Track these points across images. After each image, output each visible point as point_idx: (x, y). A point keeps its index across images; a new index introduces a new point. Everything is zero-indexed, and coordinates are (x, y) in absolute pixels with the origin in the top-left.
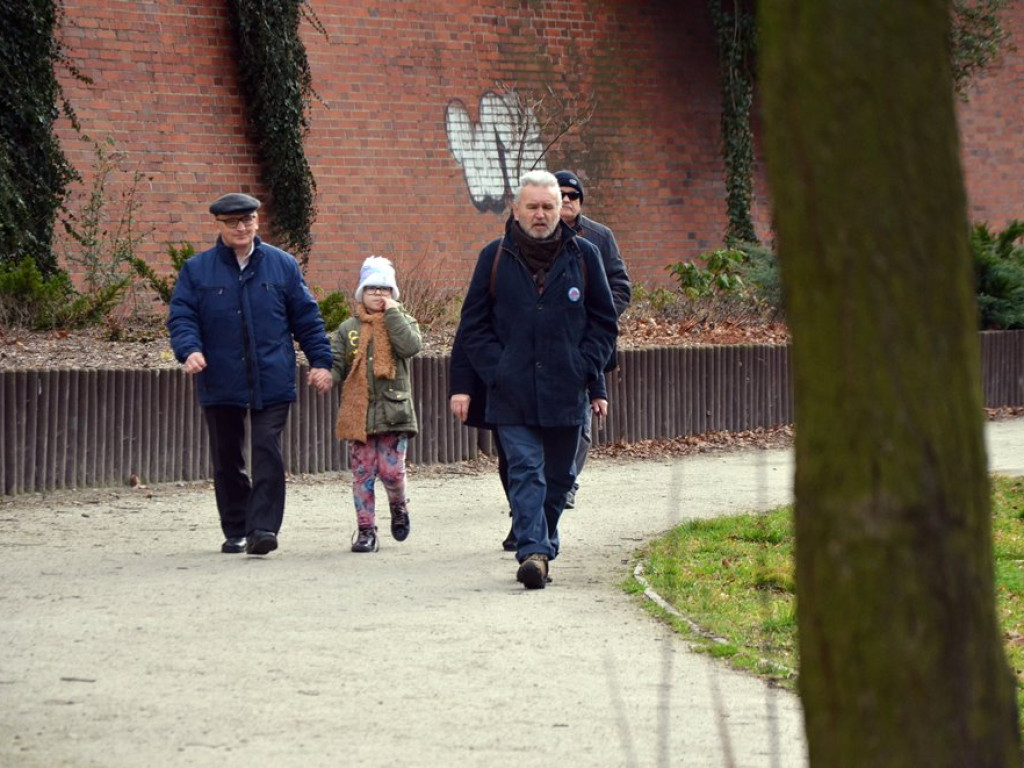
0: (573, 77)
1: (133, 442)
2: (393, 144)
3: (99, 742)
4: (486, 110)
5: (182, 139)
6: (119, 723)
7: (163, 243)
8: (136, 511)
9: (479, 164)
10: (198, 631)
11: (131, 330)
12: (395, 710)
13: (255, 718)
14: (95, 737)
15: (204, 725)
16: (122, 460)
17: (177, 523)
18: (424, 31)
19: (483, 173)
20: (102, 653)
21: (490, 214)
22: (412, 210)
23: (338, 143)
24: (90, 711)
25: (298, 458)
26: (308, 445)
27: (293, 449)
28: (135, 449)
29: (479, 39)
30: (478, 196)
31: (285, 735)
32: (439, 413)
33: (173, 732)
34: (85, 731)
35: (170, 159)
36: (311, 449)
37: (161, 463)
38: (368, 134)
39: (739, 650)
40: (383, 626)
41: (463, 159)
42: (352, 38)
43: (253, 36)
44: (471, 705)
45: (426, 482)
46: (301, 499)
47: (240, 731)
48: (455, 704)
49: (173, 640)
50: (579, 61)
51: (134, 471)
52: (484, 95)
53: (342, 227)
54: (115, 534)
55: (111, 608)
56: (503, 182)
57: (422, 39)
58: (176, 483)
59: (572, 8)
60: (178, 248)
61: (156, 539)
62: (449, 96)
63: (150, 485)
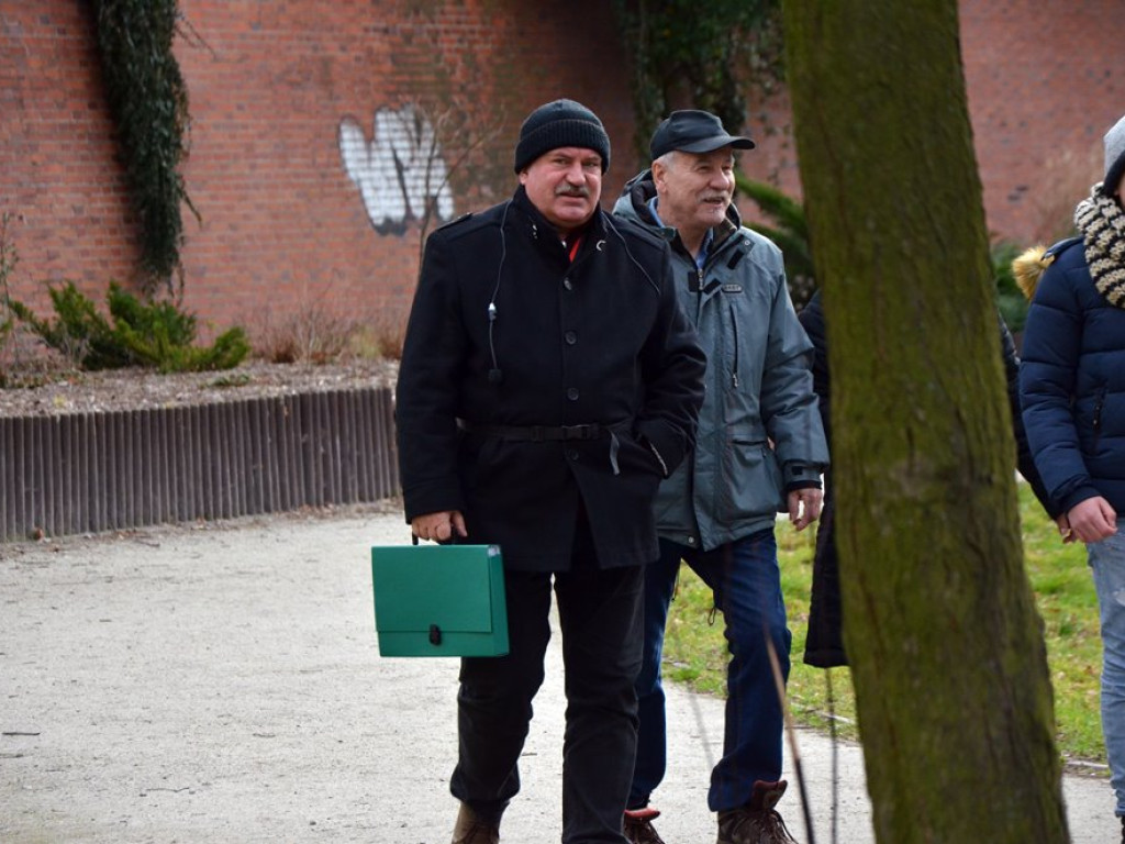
0: (471, 87)
1: (35, 493)
2: (283, 166)
3: (56, 792)
4: (382, 126)
5: (57, 169)
6: (73, 773)
7: (41, 282)
8: (44, 565)
9: (377, 184)
10: (136, 681)
11: (16, 376)
12: (356, 747)
13: (214, 761)
14: (51, 788)
15: (162, 770)
16: (24, 513)
17: (91, 575)
18: (312, 43)
19: (382, 193)
20: (41, 707)
21: (390, 237)
22: (307, 236)
23: (224, 167)
24: (41, 763)
25: (211, 503)
26: (220, 489)
27: (205, 494)
28: (38, 501)
29: (370, 51)
30: (378, 218)
31: (248, 776)
32: (358, 449)
33: (132, 779)
34: (40, 782)
35: (44, 192)
36: (224, 493)
37: (66, 515)
38: (256, 157)
39: (701, 673)
40: (330, 667)
41: (359, 181)
42: (235, 53)
43: (116, 55)
44: (434, 739)
45: (348, 522)
46: (219, 546)
47: (200, 774)
48: (416, 739)
49: (111, 691)
50: (477, 69)
51: (37, 524)
52: (379, 109)
53: (234, 258)
54: (26, 590)
55: (39, 663)
56: (402, 202)
57: (309, 53)
58: (82, 535)
59: (468, 13)
60: (58, 288)
61: (72, 593)
62: (341, 112)
63: (56, 538)
